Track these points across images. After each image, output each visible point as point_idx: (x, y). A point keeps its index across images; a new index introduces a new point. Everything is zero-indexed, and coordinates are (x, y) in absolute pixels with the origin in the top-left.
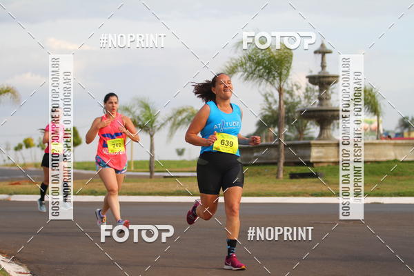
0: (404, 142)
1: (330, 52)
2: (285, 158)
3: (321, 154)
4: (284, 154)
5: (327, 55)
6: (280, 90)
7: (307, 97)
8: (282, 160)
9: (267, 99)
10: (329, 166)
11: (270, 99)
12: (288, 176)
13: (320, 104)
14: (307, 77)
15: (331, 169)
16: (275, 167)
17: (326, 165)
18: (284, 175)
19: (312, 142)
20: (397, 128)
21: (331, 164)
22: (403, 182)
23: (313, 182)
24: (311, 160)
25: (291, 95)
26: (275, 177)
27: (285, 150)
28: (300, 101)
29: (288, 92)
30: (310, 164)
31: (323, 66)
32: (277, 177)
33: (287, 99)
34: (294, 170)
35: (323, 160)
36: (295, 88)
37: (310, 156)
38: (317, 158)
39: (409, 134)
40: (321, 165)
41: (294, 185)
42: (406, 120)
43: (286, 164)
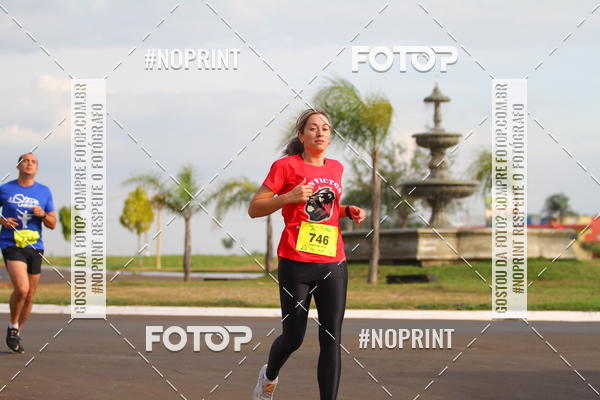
0: (553, 231)
1: (446, 100)
2: (381, 253)
3: (434, 249)
4: (380, 248)
5: (442, 105)
6: (374, 155)
7: (415, 165)
8: (376, 257)
9: (355, 167)
10: (443, 265)
11: (360, 168)
12: (385, 280)
13: (432, 176)
14: (414, 136)
15: (447, 269)
16: (366, 267)
17: (439, 264)
18: (379, 278)
19: (421, 230)
20: (543, 211)
21: (447, 263)
22: (550, 290)
23: (421, 289)
24: (419, 257)
25: (392, 161)
26: (365, 280)
27: (380, 242)
28: (405, 170)
29: (386, 157)
30: (417, 263)
31: (437, 121)
32: (369, 281)
33: (385, 167)
34: (394, 270)
35: (435, 257)
36: (397, 151)
37: (416, 251)
38: (428, 253)
39: (561, 220)
40: (432, 264)
41: (393, 292)
42: (556, 200)
43: (381, 262)
